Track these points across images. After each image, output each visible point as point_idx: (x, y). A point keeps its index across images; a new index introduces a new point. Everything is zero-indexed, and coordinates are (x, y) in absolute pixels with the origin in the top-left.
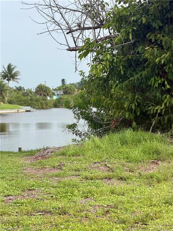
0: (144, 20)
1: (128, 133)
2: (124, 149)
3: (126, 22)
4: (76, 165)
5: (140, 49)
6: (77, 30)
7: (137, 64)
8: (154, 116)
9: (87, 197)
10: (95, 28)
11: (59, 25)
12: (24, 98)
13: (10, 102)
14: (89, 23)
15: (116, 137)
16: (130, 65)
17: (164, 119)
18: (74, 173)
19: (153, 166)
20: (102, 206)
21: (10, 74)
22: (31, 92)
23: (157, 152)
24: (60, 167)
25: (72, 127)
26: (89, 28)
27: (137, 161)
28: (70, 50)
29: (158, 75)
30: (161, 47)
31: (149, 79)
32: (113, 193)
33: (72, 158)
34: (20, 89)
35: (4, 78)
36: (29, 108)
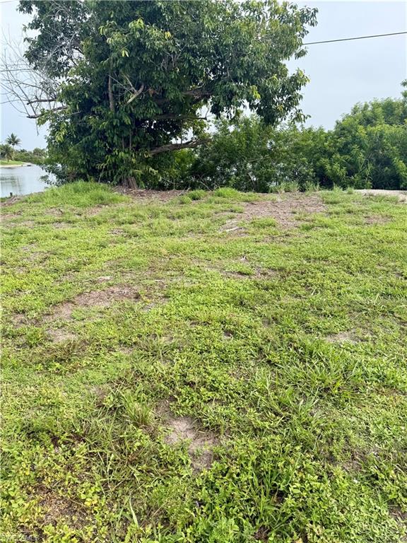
0: (87, 96)
1: (80, 183)
2: (77, 196)
3: (73, 96)
4: (35, 210)
5: (85, 118)
6: (35, 102)
7: (84, 131)
8: (101, 171)
9: (32, 243)
10: (50, 101)
11: (18, 96)
12: (26, 157)
13: (16, 160)
14: (44, 97)
15: (71, 186)
16: (80, 132)
17: (108, 173)
18: (31, 218)
19: (98, 209)
20: (43, 252)
21: (13, 140)
22: (31, 153)
23: (102, 198)
24: (19, 213)
25: (44, 178)
26: (46, 101)
27: (85, 206)
28: (29, 117)
29: (101, 139)
30: (101, 117)
31: (95, 142)
32: (57, 237)
33: (33, 204)
34: (23, 151)
35: (10, 143)
36: (29, 164)
